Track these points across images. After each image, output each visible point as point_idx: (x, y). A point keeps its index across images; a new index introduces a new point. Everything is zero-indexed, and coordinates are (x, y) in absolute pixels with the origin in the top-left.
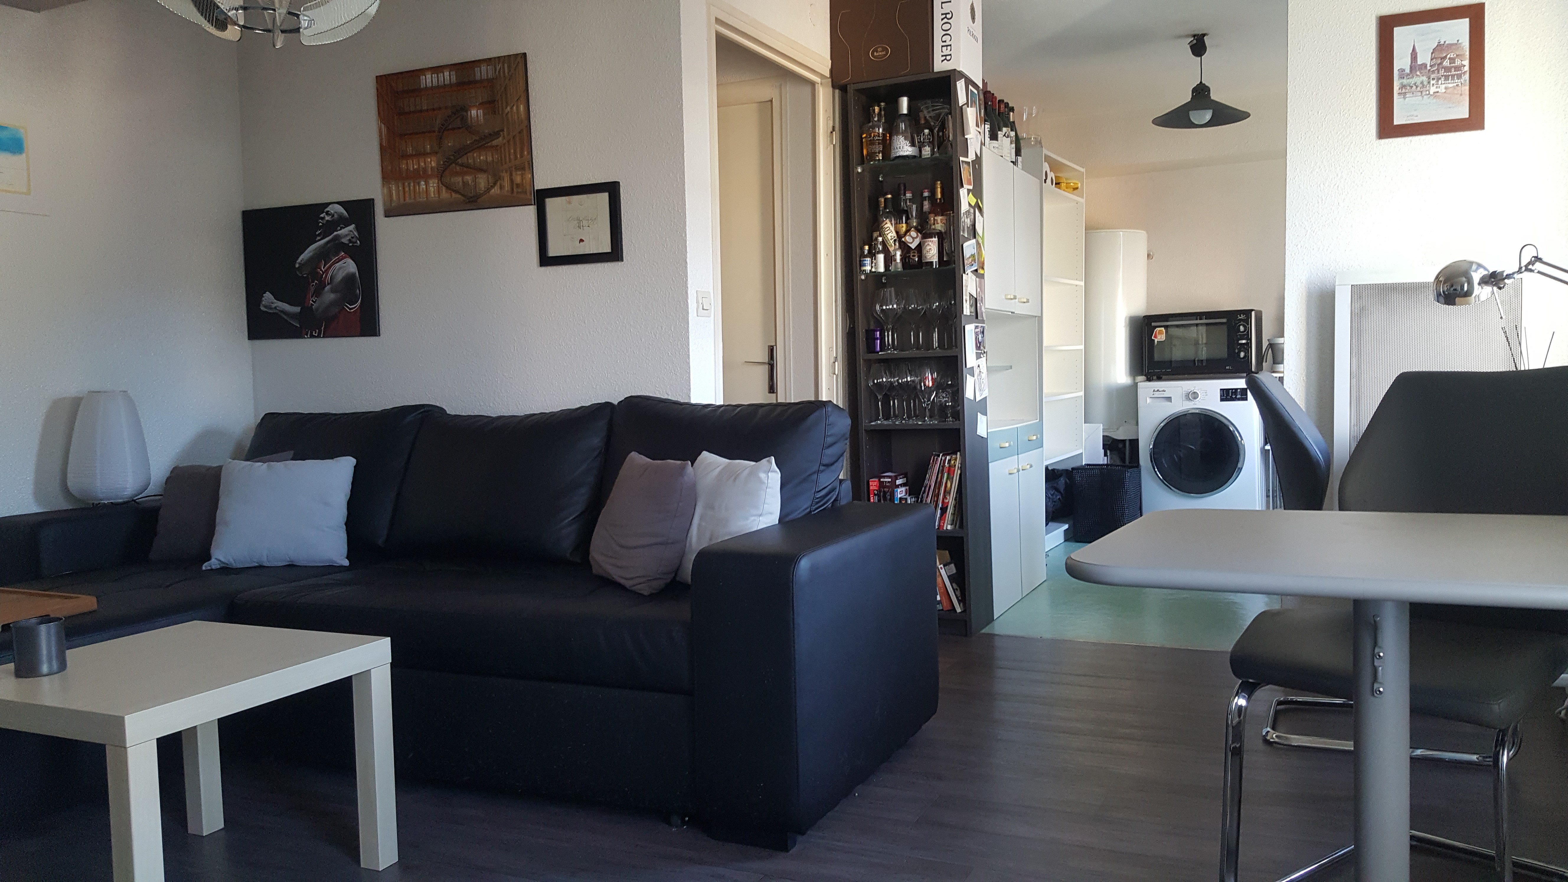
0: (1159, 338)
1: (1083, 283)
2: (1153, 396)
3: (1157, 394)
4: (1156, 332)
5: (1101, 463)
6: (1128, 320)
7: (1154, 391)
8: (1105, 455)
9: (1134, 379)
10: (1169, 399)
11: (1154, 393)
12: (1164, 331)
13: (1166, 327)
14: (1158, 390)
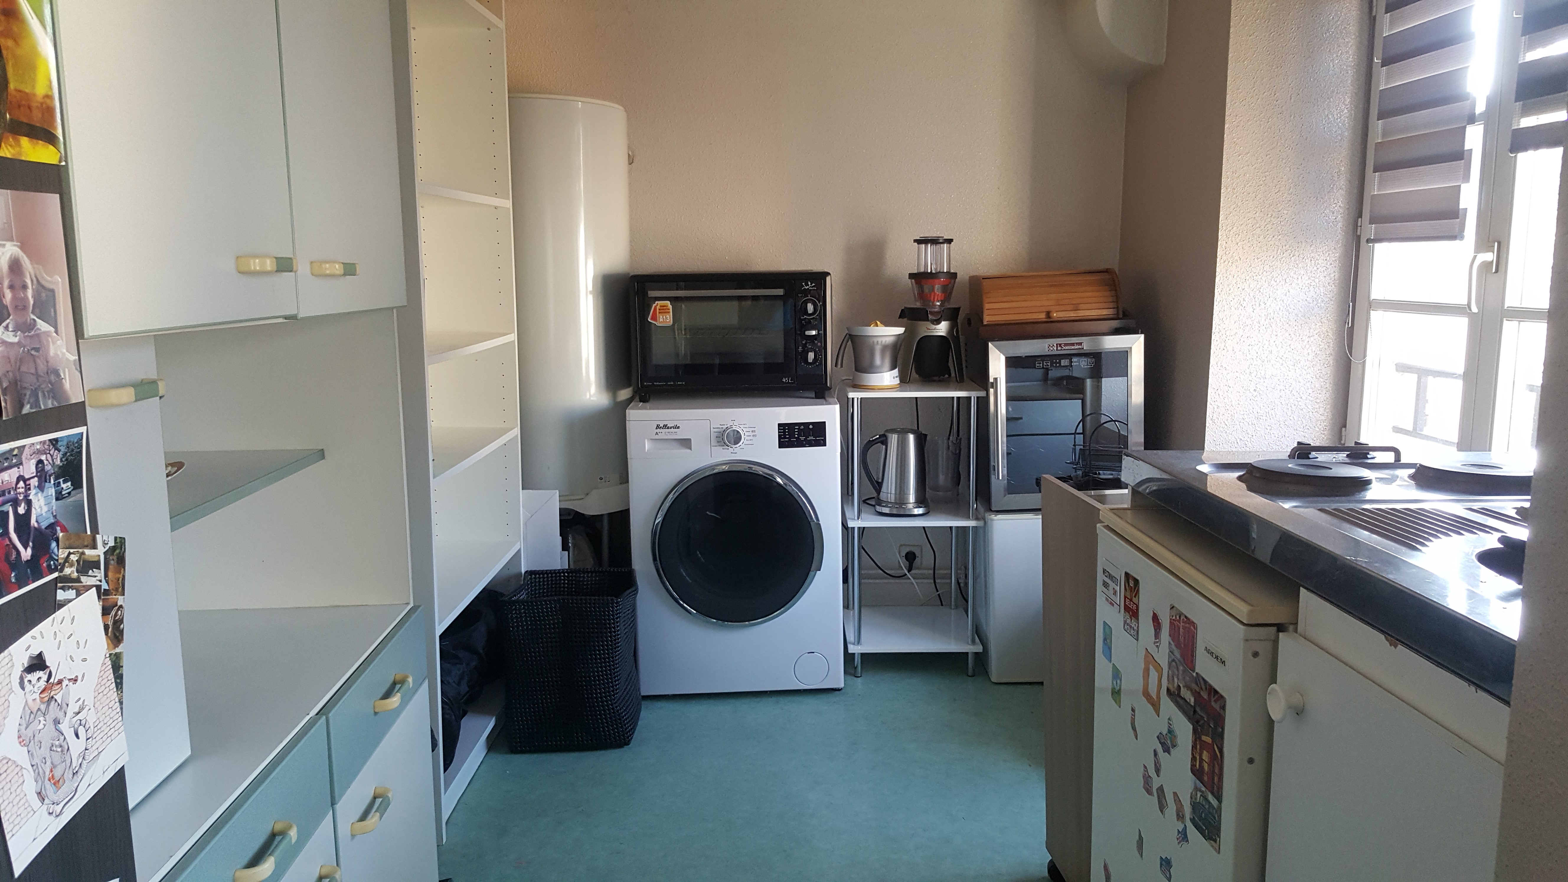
0: (661, 320)
1: (508, 204)
2: (657, 437)
3: (664, 434)
4: (655, 307)
5: (558, 567)
6: (600, 280)
7: (658, 427)
8: (565, 547)
9: (614, 396)
10: (686, 443)
11: (658, 430)
12: (670, 307)
13: (673, 300)
14: (665, 426)
